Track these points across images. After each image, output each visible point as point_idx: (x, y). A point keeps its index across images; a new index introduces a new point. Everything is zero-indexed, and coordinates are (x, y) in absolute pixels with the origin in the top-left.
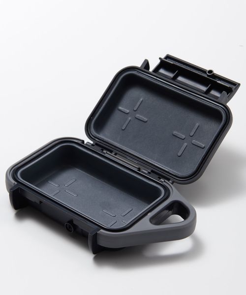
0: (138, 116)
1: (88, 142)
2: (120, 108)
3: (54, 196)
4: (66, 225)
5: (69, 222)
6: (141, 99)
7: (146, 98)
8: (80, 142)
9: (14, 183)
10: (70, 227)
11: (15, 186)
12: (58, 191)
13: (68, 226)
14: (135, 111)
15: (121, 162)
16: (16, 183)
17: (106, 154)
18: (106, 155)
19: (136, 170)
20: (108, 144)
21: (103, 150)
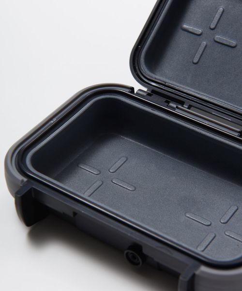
0: (218, 37)
1: (140, 90)
2: (185, 26)
3: (89, 196)
4: (127, 254)
5: (130, 248)
6: (221, 9)
7: (230, 7)
8: (126, 91)
9: (22, 181)
10: (134, 257)
11: (25, 185)
12: (98, 183)
13: (130, 256)
14: (212, 29)
15: (206, 123)
16: (25, 180)
17: (177, 110)
18: (177, 112)
19: (235, 135)
20: (174, 91)
21: (168, 102)
